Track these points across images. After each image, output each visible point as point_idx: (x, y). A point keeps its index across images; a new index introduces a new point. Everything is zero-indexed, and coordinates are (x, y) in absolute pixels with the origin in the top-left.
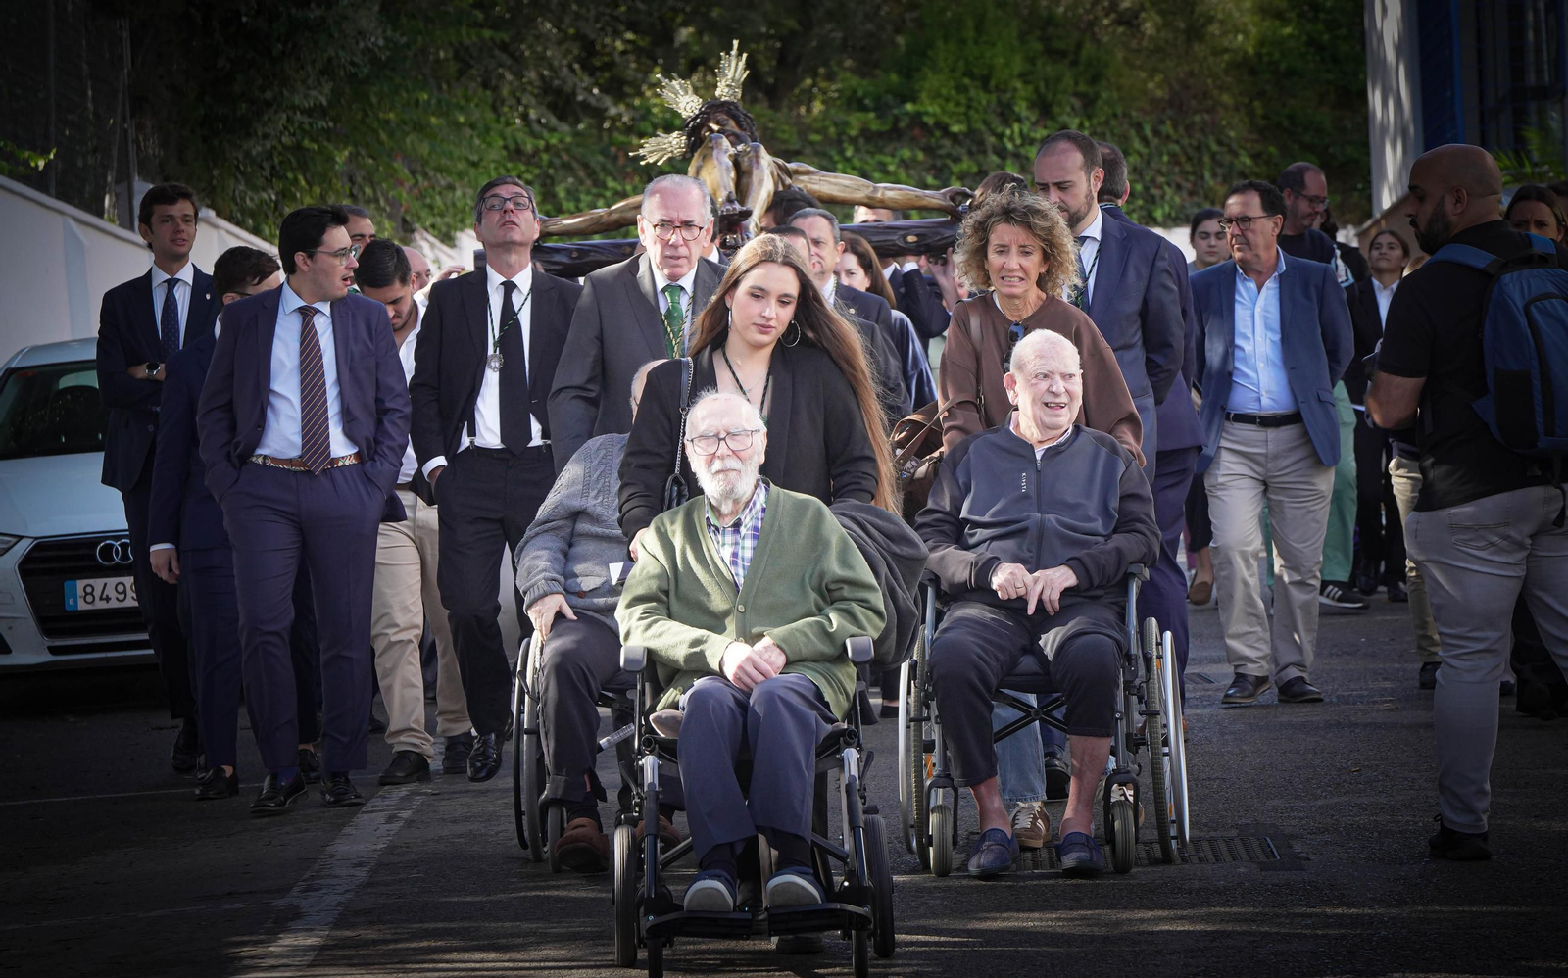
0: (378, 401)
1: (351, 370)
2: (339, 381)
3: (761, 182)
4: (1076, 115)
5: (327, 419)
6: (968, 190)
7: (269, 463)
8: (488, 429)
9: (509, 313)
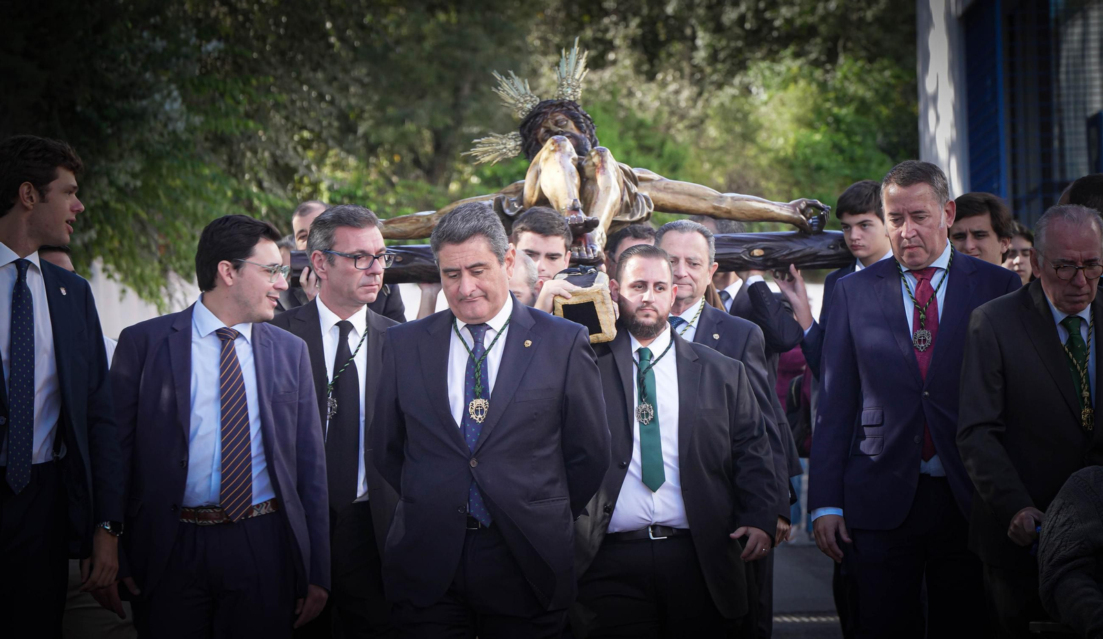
3: (607, 189)
6: (819, 202)
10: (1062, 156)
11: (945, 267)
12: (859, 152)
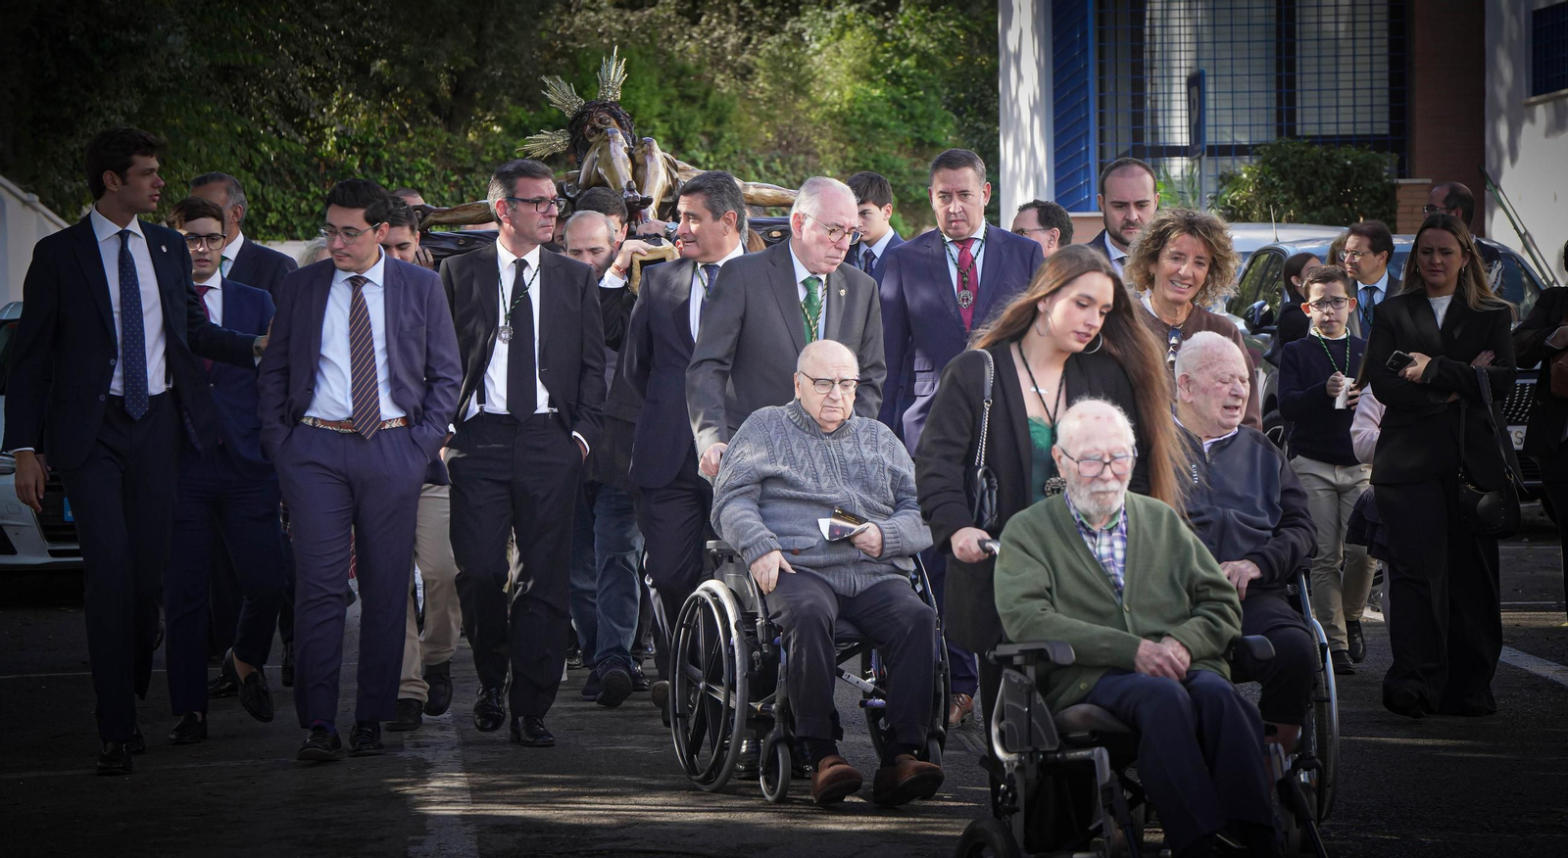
0: (428, 368)
1: (400, 340)
2: (388, 349)
3: (656, 174)
4: (703, 151)
5: (376, 385)
7: (319, 425)
8: (498, 396)
9: (520, 288)
10: (1154, 117)
11: (982, 238)
12: (919, 108)
